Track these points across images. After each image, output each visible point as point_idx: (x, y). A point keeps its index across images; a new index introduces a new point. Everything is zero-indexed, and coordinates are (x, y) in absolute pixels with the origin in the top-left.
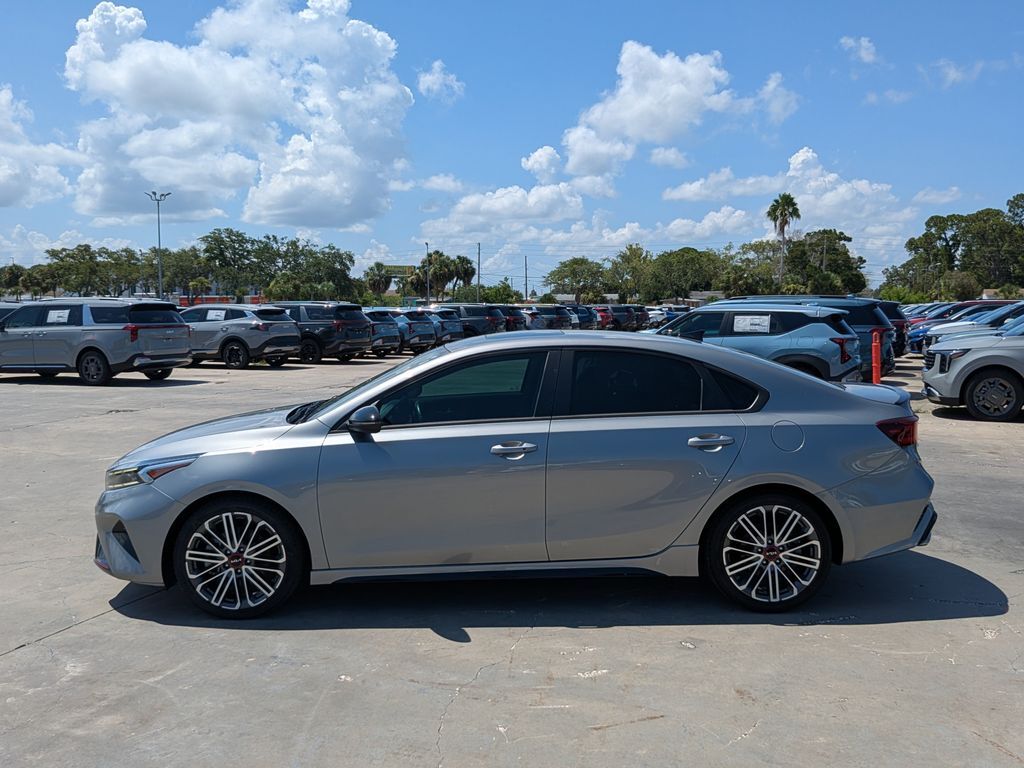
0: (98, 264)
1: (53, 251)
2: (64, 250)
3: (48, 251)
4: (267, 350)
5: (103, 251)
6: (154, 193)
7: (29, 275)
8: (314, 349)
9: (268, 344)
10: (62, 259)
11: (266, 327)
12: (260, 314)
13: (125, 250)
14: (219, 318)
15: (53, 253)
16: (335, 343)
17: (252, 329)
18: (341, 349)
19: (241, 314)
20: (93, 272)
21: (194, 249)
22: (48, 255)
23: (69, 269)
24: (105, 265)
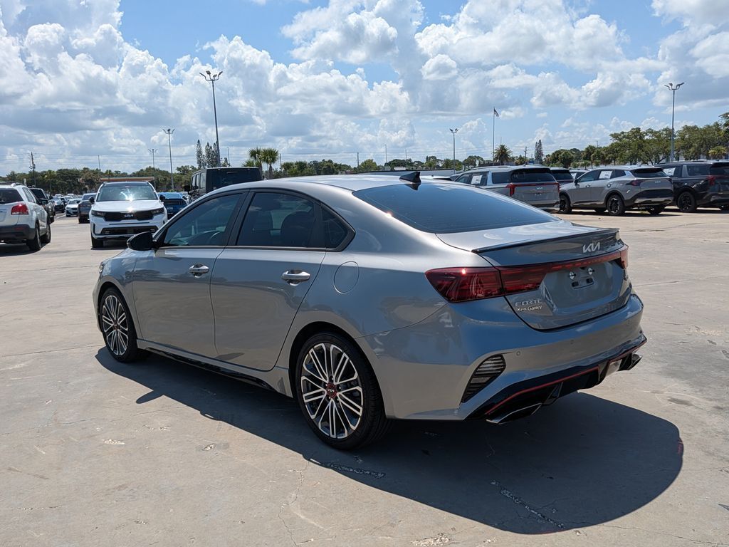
0: (644, 141)
1: (615, 134)
2: (623, 133)
3: (612, 135)
4: (638, 201)
5: (650, 131)
6: (671, 85)
7: (598, 152)
8: (690, 200)
9: (639, 196)
10: (620, 140)
11: (638, 183)
12: (636, 172)
13: (666, 130)
14: (607, 177)
15: (615, 136)
16: (708, 195)
17: (627, 184)
18: (712, 200)
19: (621, 173)
20: (640, 147)
21: (717, 124)
22: (612, 138)
23: (623, 146)
24: (649, 142)
